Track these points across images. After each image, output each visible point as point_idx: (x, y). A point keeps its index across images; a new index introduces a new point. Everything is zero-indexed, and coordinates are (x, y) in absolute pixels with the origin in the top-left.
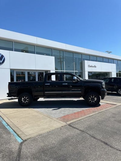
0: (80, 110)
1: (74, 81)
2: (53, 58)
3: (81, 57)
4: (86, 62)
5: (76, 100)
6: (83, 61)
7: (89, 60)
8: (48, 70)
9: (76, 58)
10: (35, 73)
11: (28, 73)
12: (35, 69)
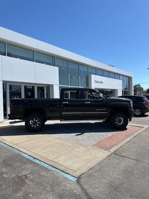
0: (110, 135)
1: (100, 100)
2: (57, 69)
3: (86, 70)
4: (93, 76)
5: (94, 123)
6: (89, 75)
7: (96, 74)
8: (50, 85)
9: (81, 71)
10: (33, 87)
11: (25, 87)
12: (35, 83)
